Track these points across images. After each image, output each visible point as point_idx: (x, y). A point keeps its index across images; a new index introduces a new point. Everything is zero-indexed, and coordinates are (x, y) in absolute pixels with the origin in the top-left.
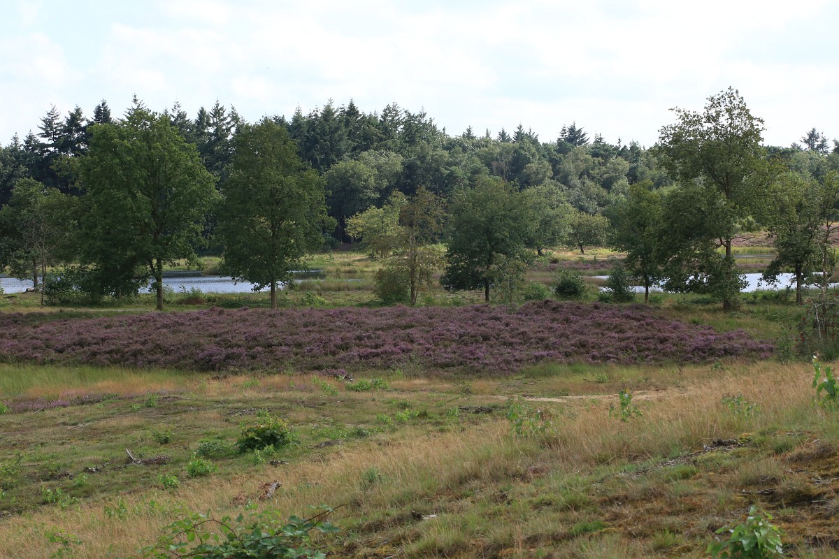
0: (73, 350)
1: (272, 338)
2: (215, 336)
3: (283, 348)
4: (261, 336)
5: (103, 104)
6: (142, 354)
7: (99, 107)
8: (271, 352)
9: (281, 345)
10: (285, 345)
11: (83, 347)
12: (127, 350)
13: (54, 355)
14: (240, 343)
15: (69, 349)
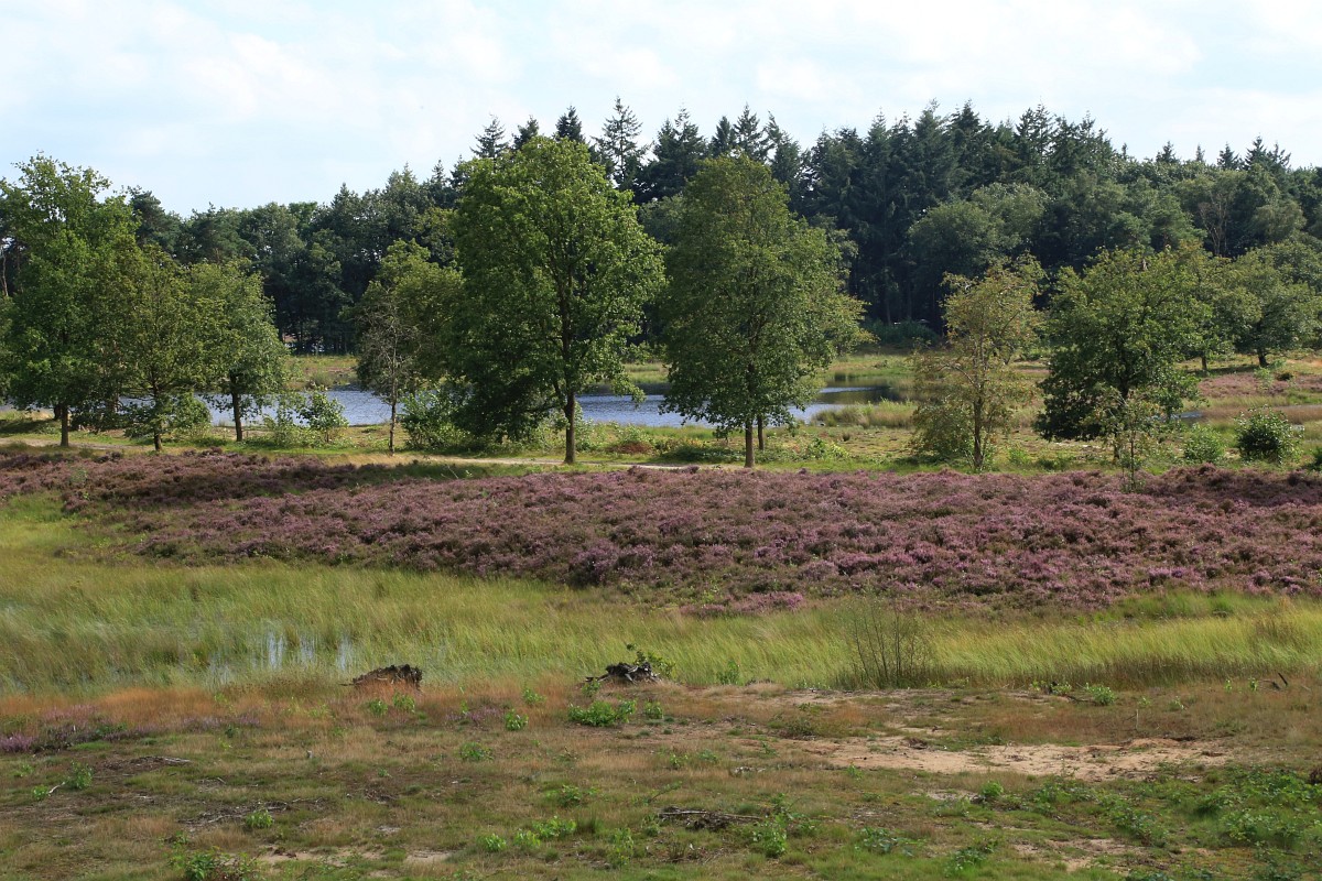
0: (389, 539)
1: (703, 529)
2: (614, 523)
3: (720, 548)
4: (686, 524)
5: (571, 114)
6: (488, 552)
7: (564, 119)
8: (696, 555)
9: (717, 543)
10: (724, 542)
11: (404, 536)
12: (467, 542)
13: (357, 546)
14: (649, 536)
15: (383, 537)
